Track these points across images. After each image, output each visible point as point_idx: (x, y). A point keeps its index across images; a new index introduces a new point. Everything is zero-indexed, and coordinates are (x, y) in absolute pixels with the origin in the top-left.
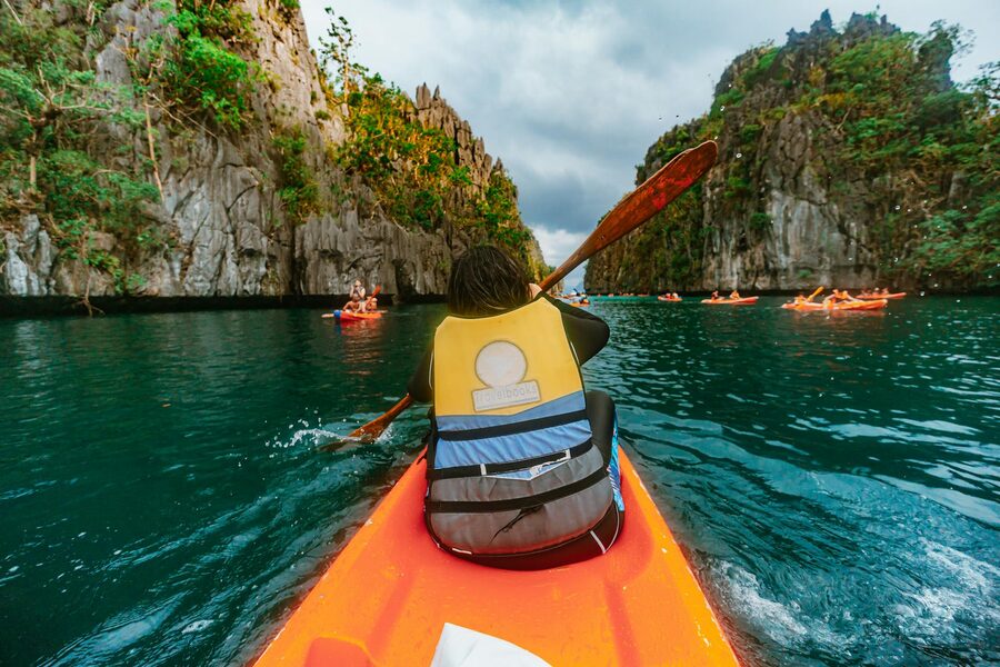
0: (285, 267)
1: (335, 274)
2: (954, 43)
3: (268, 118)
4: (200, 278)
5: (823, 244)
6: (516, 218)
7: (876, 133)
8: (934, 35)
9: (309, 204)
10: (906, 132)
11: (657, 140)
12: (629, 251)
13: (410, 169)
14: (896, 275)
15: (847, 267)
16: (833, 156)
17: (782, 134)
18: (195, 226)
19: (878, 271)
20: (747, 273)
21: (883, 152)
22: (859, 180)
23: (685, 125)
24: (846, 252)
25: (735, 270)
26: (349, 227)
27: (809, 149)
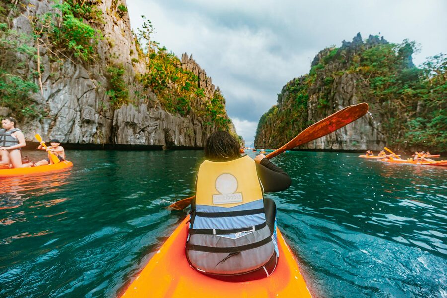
0: (107, 129)
1: (132, 134)
2: (413, 48)
3: (106, 59)
4: (59, 133)
5: (362, 130)
6: (225, 113)
7: (383, 83)
8: (405, 45)
9: (123, 99)
10: (395, 84)
11: (286, 84)
12: (274, 130)
13: (176, 88)
14: (395, 145)
15: (373, 141)
16: (365, 92)
17: (342, 82)
18: (59, 106)
19: (387, 143)
20: (328, 142)
21: (386, 92)
22: (377, 103)
23: (298, 78)
24: (372, 134)
25: (323, 141)
26: (142, 112)
27: (354, 89)
